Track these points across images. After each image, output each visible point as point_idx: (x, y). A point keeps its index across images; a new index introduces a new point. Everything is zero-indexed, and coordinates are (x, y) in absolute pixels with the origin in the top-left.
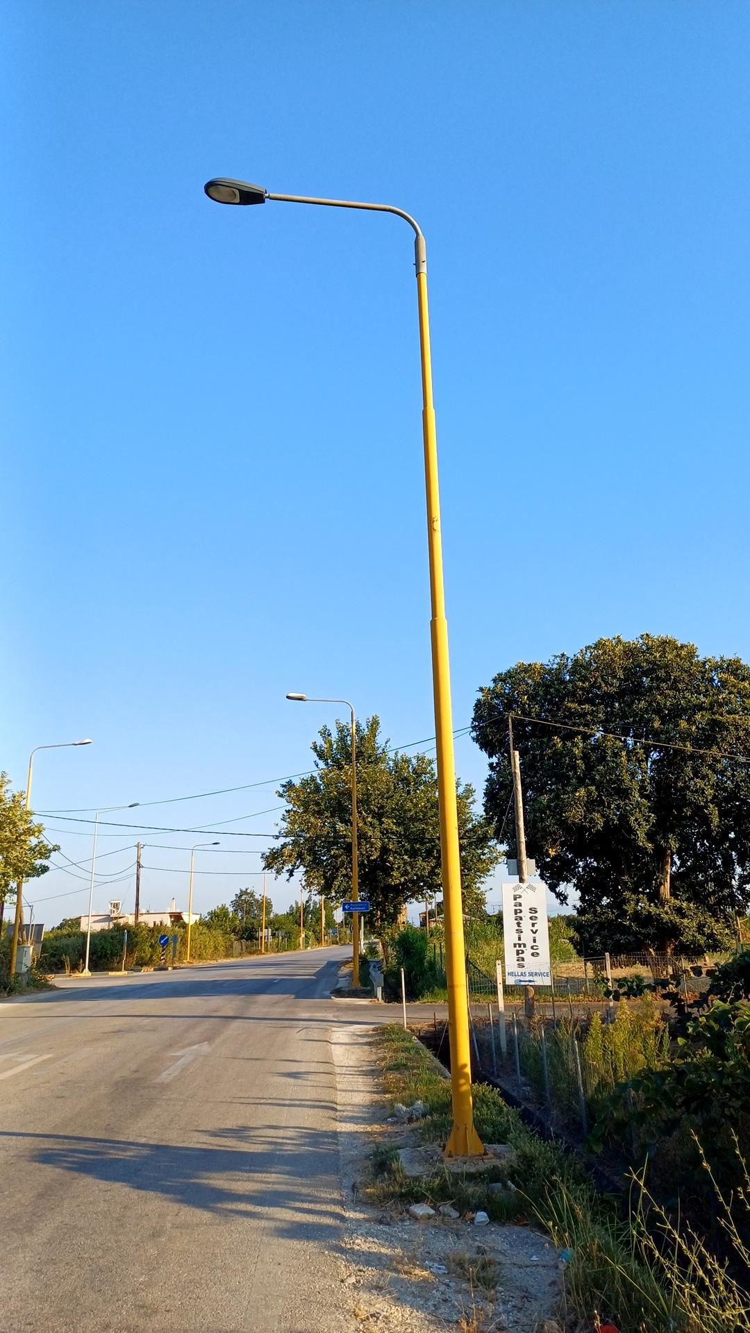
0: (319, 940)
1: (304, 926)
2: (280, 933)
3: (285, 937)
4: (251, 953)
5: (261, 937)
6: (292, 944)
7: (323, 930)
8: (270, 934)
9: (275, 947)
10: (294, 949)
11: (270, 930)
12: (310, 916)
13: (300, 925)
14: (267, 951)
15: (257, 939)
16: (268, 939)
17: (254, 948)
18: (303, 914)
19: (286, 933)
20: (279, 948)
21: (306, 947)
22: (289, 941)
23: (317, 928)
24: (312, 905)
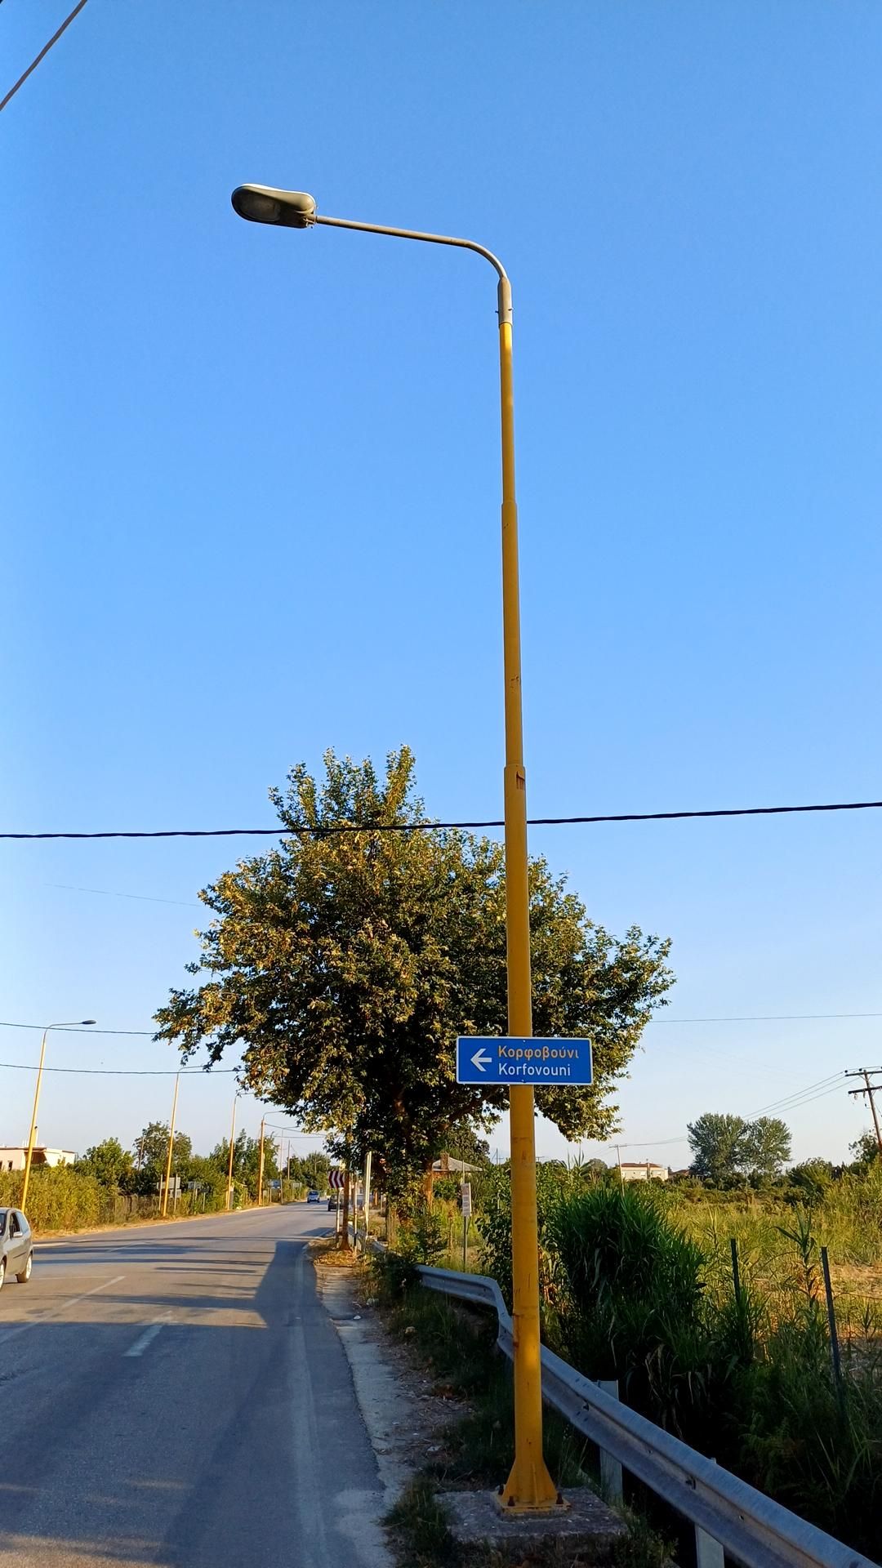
0: (253, 1196)
1: (233, 1175)
2: (196, 1185)
3: (202, 1191)
4: (144, 1217)
5: (164, 1191)
6: (214, 1203)
7: (261, 1181)
8: (178, 1186)
9: (185, 1206)
10: (217, 1210)
11: (178, 1179)
12: (243, 1161)
13: (227, 1174)
14: (171, 1213)
15: (157, 1193)
16: (174, 1193)
17: (152, 1208)
18: (234, 1158)
19: (205, 1186)
20: (192, 1209)
21: (234, 1207)
22: (207, 1197)
23: (252, 1178)
24: (246, 1145)
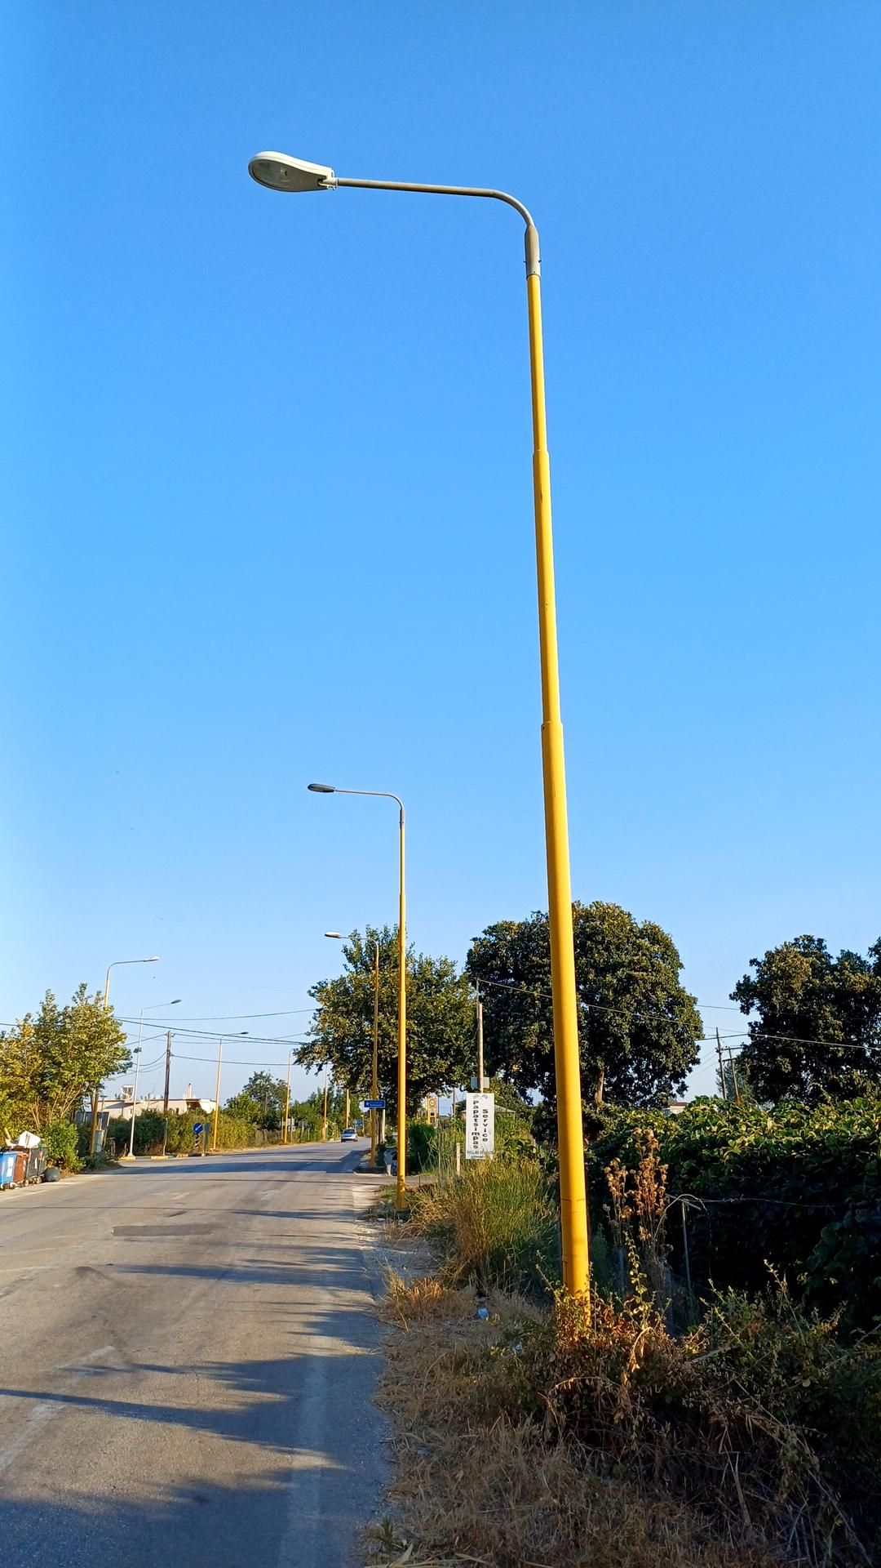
1: (327, 1115)
2: (303, 1123)
3: (308, 1127)
4: (272, 1143)
5: (284, 1127)
6: (315, 1134)
7: (347, 1120)
8: (293, 1124)
9: (297, 1137)
10: (317, 1140)
11: (292, 1119)
12: (334, 1105)
13: (323, 1115)
14: (290, 1141)
15: (279, 1129)
16: (290, 1129)
17: (277, 1138)
18: (326, 1102)
19: (309, 1123)
20: (301, 1139)
21: (329, 1139)
22: (311, 1131)
23: (341, 1118)
